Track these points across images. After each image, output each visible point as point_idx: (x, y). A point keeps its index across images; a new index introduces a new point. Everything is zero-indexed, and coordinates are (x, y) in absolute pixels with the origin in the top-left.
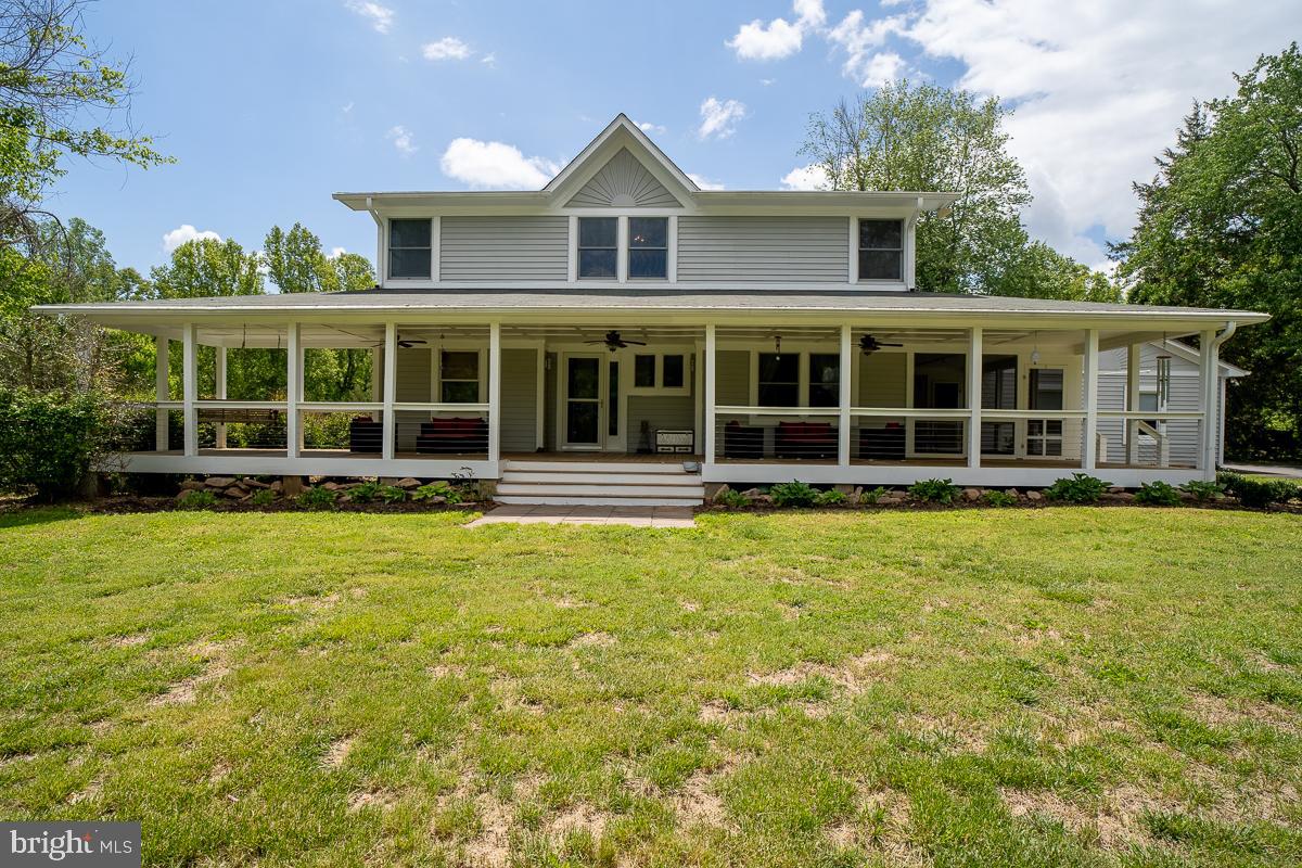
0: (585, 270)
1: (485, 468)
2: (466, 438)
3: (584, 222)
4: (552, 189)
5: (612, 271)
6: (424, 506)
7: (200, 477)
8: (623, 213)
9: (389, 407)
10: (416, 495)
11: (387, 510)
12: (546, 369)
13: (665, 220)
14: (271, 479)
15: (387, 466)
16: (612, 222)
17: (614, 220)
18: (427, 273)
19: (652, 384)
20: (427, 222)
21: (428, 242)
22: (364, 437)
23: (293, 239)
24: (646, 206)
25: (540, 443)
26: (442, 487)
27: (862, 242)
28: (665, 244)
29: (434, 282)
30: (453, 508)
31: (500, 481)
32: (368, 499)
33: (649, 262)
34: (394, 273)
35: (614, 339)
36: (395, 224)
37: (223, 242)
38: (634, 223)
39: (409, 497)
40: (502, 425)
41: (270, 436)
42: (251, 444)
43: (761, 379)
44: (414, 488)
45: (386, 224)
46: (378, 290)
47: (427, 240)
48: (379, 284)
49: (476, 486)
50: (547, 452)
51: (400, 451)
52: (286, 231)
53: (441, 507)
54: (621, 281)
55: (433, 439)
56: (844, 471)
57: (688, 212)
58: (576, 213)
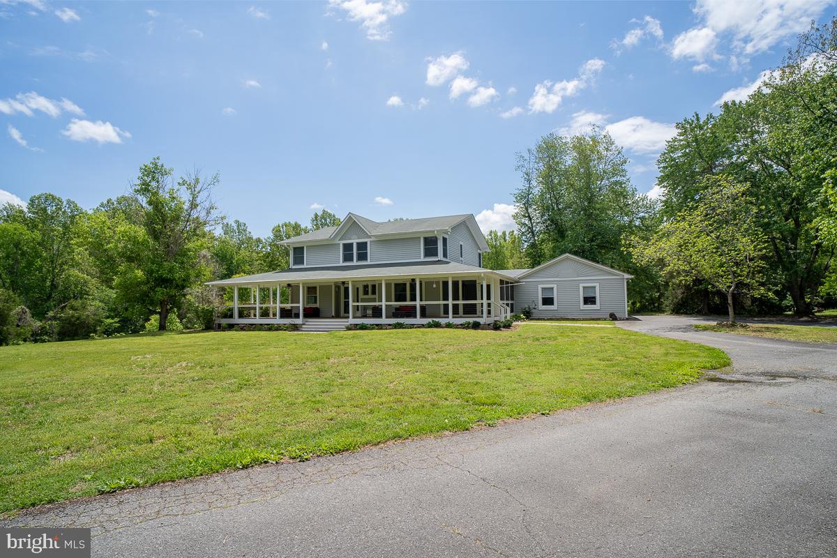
0: (345, 260)
1: (298, 321)
3: (344, 245)
4: (332, 236)
5: (352, 260)
6: (281, 330)
7: (238, 324)
8: (355, 241)
12: (335, 291)
13: (366, 243)
14: (253, 325)
15: (277, 321)
17: (352, 244)
18: (303, 263)
19: (368, 294)
20: (303, 247)
21: (303, 254)
23: (323, 217)
24: (361, 238)
25: (333, 315)
26: (288, 325)
28: (367, 250)
29: (305, 266)
30: (287, 330)
31: (304, 324)
33: (362, 256)
34: (295, 263)
36: (295, 249)
37: (293, 223)
38: (358, 244)
39: (278, 329)
41: (265, 314)
43: (395, 291)
44: (283, 326)
45: (292, 249)
48: (290, 267)
49: (297, 325)
52: (320, 214)
53: (285, 330)
54: (355, 263)
55: (285, 313)
56: (419, 320)
57: (373, 239)
58: (342, 242)
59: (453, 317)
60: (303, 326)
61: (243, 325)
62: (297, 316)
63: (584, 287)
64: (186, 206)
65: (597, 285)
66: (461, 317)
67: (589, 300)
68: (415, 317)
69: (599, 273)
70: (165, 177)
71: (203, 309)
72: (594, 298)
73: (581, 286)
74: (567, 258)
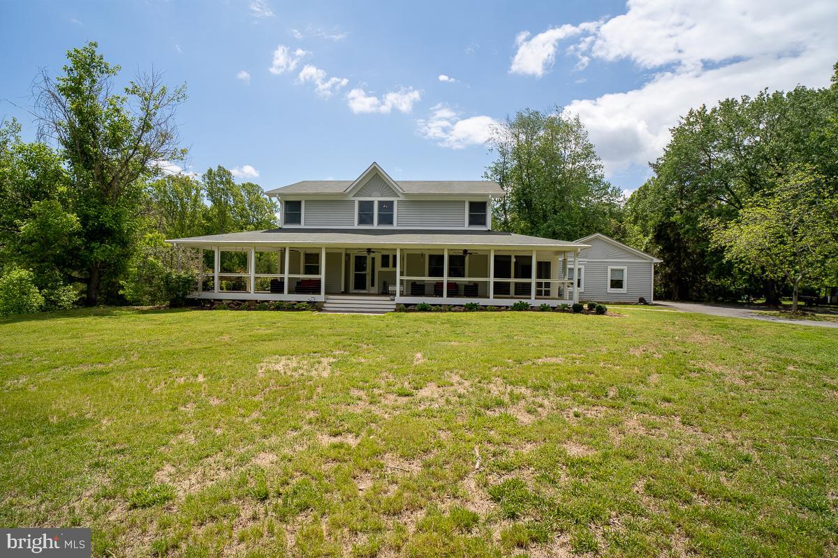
0: (361, 221)
1: (320, 298)
2: (313, 287)
3: (361, 203)
4: (348, 191)
5: (371, 222)
6: (298, 309)
7: (221, 300)
8: (376, 200)
9: (286, 276)
10: (296, 307)
11: (286, 311)
12: (346, 260)
13: (392, 202)
14: (244, 301)
15: (286, 297)
16: (372, 203)
17: (373, 201)
18: (299, 222)
19: (388, 266)
20: (300, 203)
22: (277, 287)
23: (219, 175)
24: (385, 196)
25: (343, 290)
26: (305, 304)
27: (470, 211)
28: (392, 211)
29: (302, 226)
30: (308, 310)
31: (325, 302)
32: (279, 307)
33: (386, 218)
34: (286, 222)
35: (369, 250)
36: (287, 203)
38: (380, 203)
39: (293, 307)
40: (326, 282)
42: (227, 289)
44: (295, 304)
45: (283, 203)
46: (280, 230)
47: (299, 209)
48: (280, 226)
49: (317, 304)
50: (346, 292)
51: (290, 292)
53: (304, 310)
54: (375, 226)
55: (301, 287)
56: (445, 300)
57: (402, 199)
58: (357, 199)
59: (494, 298)
60: (325, 305)
61: (229, 302)
62: (318, 291)
63: (612, 270)
64: (136, 124)
65: (625, 268)
66: (512, 298)
67: (617, 284)
68: (441, 295)
69: (628, 256)
70: (106, 75)
71: (179, 277)
72: (622, 281)
73: (610, 268)
74: (596, 238)
